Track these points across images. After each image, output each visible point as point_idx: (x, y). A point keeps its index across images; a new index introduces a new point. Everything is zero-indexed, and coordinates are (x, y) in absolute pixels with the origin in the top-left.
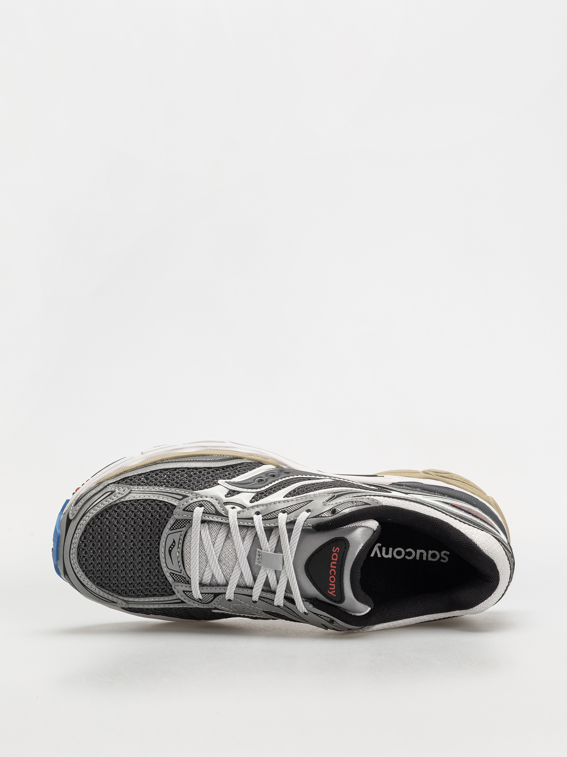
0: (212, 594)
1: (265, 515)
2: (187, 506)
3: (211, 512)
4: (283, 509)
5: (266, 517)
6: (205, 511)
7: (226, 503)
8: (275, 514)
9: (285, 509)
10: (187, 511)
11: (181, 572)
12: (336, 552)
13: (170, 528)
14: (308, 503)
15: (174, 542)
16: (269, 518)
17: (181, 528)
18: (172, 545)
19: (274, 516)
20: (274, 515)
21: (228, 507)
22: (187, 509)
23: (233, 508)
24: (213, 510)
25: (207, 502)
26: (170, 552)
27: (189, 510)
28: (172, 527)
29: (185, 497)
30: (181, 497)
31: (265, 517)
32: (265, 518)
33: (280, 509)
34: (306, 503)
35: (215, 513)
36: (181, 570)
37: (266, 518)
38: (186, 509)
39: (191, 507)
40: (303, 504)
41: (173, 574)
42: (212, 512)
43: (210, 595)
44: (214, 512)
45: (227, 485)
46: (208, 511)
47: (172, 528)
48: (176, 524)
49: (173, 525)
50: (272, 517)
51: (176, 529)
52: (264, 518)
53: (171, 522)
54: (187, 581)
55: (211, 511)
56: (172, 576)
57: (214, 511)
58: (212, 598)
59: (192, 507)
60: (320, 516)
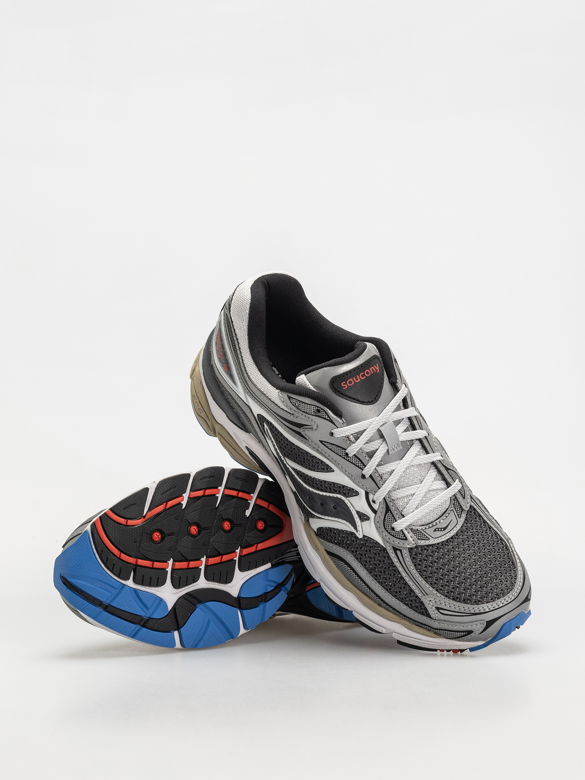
0: (448, 472)
1: (360, 468)
2: (401, 539)
3: (391, 516)
4: (344, 458)
5: (361, 466)
6: (393, 521)
7: (375, 512)
8: (354, 461)
9: (343, 457)
10: (405, 536)
11: (452, 510)
12: (346, 384)
13: (428, 540)
14: (325, 442)
15: (435, 530)
16: (360, 463)
17: (421, 533)
18: (438, 530)
19: (356, 459)
20: (355, 460)
21: (376, 507)
22: (404, 537)
23: (374, 502)
24: (388, 516)
25: (386, 527)
26: (445, 529)
27: (403, 535)
28: (426, 540)
29: (395, 549)
30: (398, 552)
31: (362, 467)
32: (363, 466)
33: (346, 460)
34: (326, 444)
35: (389, 512)
36: (451, 511)
37: (362, 465)
38: (404, 538)
39: (399, 536)
40: (328, 446)
41: (458, 515)
42: (390, 515)
43: (451, 474)
44: (389, 513)
45: (359, 528)
46: (392, 518)
47: (427, 539)
48: (421, 538)
49: (424, 539)
50: (358, 461)
51: (424, 535)
52: (363, 467)
53: (423, 543)
54: (455, 501)
55: (390, 517)
56: (461, 515)
57: (388, 514)
58: (451, 471)
59: (399, 535)
60: (329, 419)
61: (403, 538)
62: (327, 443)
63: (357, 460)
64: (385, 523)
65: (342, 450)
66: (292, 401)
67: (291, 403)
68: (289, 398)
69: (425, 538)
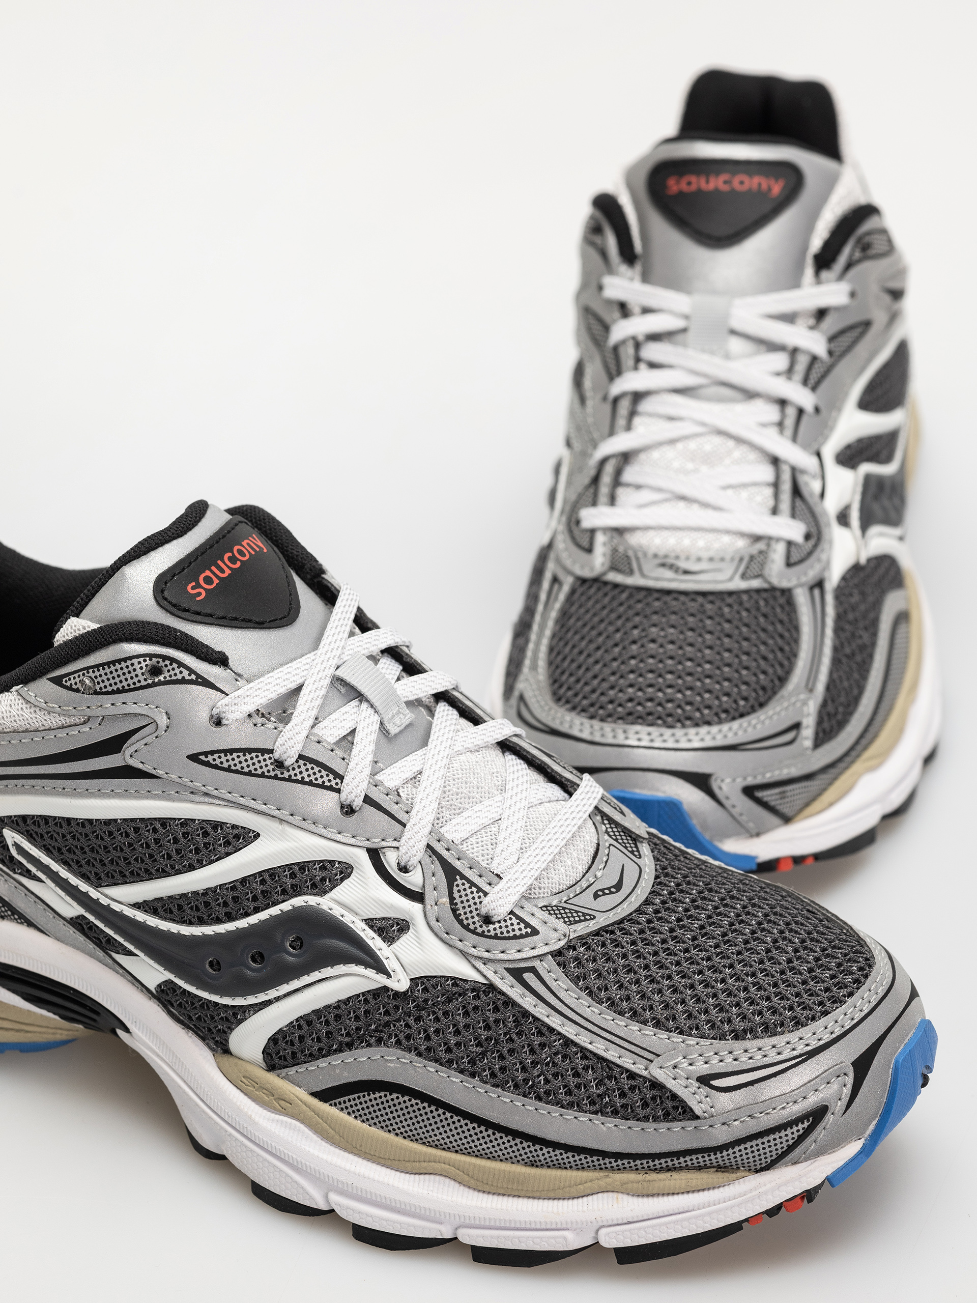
1: (331, 788)
2: (522, 936)
3: (467, 885)
4: (276, 777)
5: (330, 781)
6: (479, 897)
7: (417, 897)
8: (305, 774)
9: (272, 774)
10: (527, 925)
11: (610, 845)
12: (198, 586)
13: (591, 919)
14: (206, 754)
15: (596, 896)
16: (324, 773)
17: (564, 908)
18: (604, 894)
19: (309, 766)
20: (307, 770)
21: (413, 880)
22: (525, 928)
23: (404, 869)
24: (459, 891)
25: (465, 922)
26: (619, 886)
27: (522, 926)
28: (586, 920)
29: (517, 974)
30: (529, 977)
31: (333, 783)
32: (335, 779)
33: (284, 779)
34: (210, 758)
35: (458, 877)
36: (609, 848)
37: (331, 777)
38: (529, 930)
39: (513, 930)
40: (218, 762)
41: (632, 852)
42: (463, 884)
44: (459, 882)
45: (391, 964)
46: (472, 893)
47: (588, 917)
48: (572, 919)
49: (580, 921)
50: (316, 769)
51: (577, 912)
52: (337, 784)
53: (582, 929)
54: (605, 824)
55: (465, 890)
56: (638, 851)
57: (457, 886)
59: (510, 928)
60: (193, 677)
61: (527, 932)
62: (212, 753)
63: (312, 768)
64: (458, 912)
65: (261, 758)
66: (68, 684)
67: (70, 688)
68: (57, 681)
69: (582, 918)
